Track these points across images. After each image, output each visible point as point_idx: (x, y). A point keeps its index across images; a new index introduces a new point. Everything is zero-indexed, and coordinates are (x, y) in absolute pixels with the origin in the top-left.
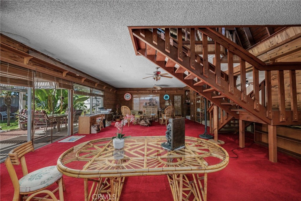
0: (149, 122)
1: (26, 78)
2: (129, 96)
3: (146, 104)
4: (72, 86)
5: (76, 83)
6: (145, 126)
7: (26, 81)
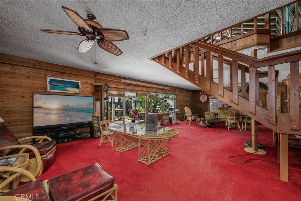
0: (207, 123)
1: (122, 93)
2: (205, 98)
3: (224, 106)
4: (147, 94)
5: (149, 92)
6: (203, 126)
7: (121, 94)
